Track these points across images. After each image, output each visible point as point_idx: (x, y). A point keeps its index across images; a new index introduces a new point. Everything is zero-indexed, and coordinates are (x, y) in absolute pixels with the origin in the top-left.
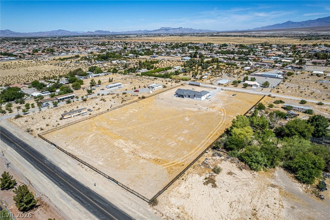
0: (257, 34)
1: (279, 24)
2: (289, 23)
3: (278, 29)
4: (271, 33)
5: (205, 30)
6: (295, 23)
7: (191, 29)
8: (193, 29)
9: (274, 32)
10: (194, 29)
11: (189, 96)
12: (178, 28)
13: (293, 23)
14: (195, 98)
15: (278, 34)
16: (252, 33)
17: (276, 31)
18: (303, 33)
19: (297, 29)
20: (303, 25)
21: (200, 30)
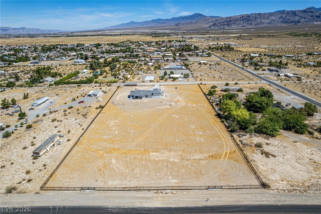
0: (110, 33)
1: (124, 24)
2: (132, 22)
3: (125, 28)
4: (122, 31)
5: (54, 30)
6: (137, 23)
7: (38, 30)
8: (40, 30)
9: (125, 31)
10: (42, 29)
11: (147, 96)
12: (20, 28)
13: (135, 23)
14: (153, 97)
15: (129, 33)
16: (105, 32)
17: (125, 30)
18: (147, 31)
19: (140, 28)
20: (143, 25)
21: (49, 30)
